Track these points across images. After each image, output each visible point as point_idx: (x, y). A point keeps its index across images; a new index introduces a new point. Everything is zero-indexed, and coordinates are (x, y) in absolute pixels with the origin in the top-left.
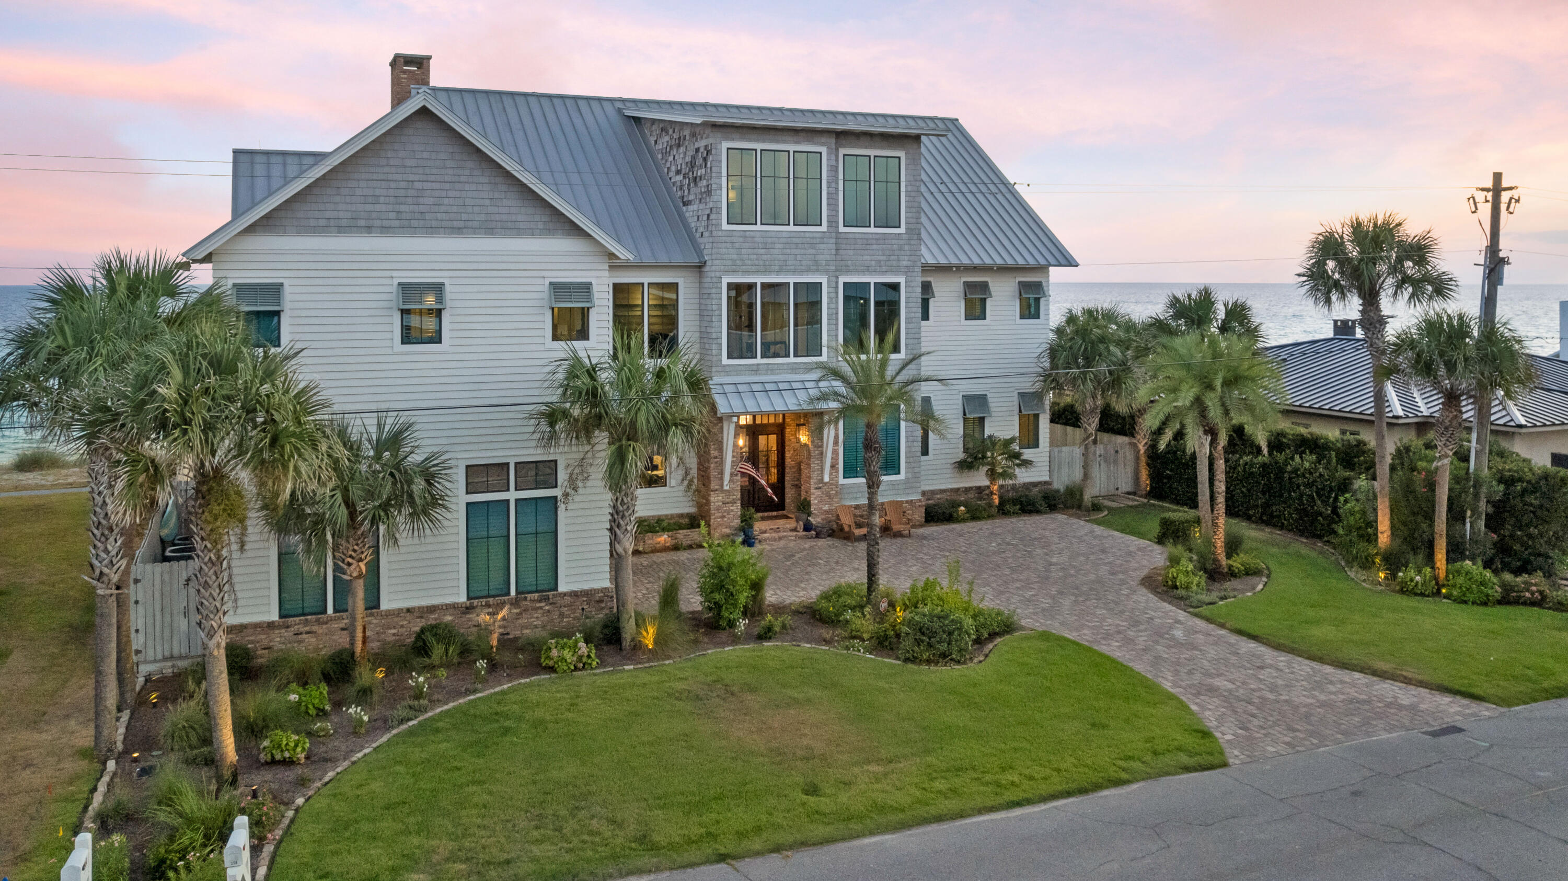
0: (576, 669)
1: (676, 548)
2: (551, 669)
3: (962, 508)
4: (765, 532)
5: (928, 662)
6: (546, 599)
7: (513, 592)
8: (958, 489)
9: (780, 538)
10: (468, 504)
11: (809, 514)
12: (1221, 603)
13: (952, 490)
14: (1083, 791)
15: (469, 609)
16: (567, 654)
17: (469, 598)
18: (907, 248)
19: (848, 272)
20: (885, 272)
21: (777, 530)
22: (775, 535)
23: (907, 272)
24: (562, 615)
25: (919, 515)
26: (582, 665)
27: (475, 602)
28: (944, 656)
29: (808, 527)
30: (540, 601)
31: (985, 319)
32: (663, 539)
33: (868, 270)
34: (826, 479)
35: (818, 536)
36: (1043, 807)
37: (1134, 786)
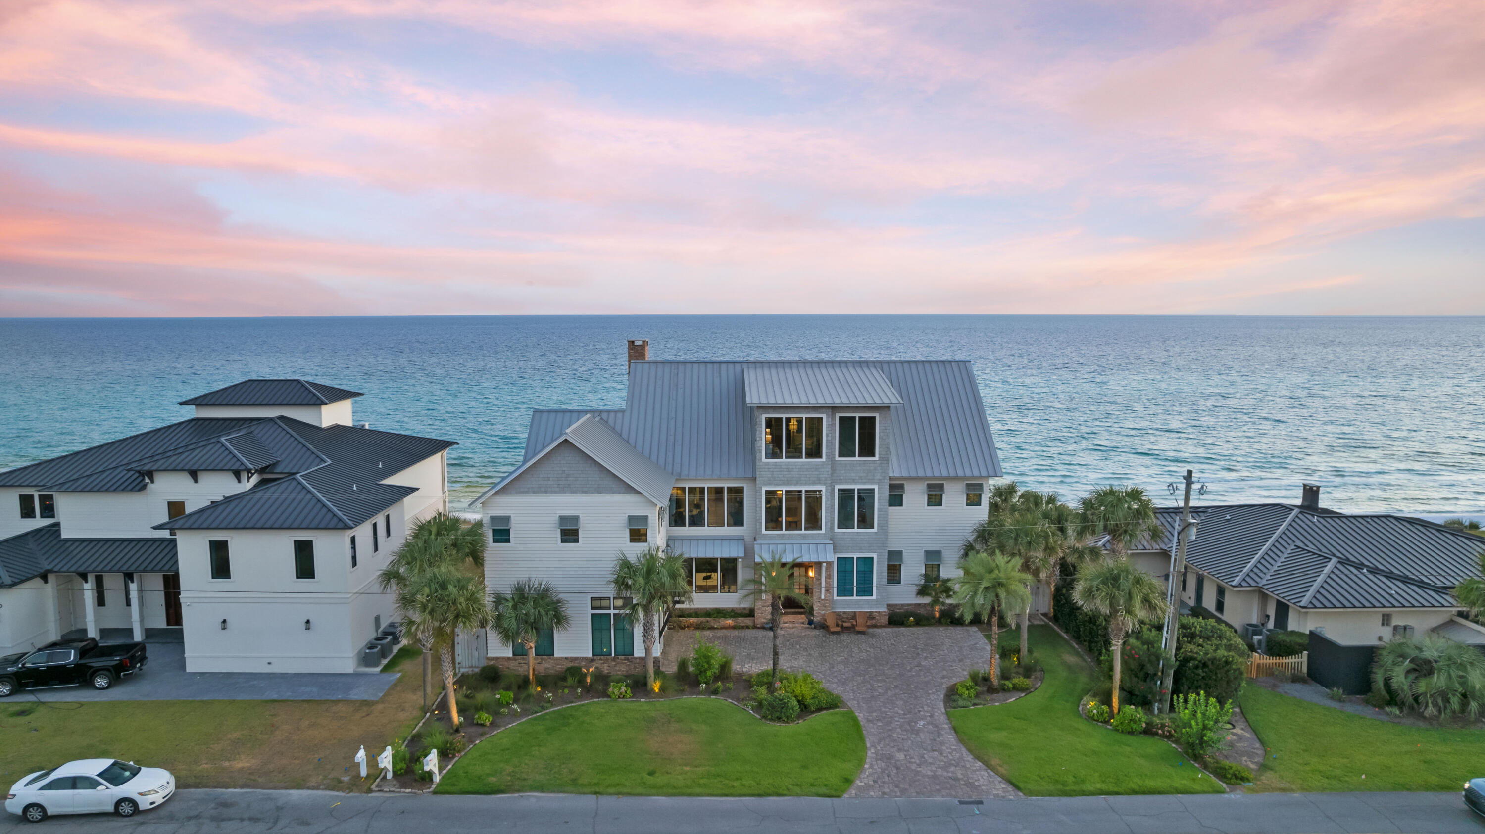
0: (619, 697)
1: (734, 628)
2: (609, 697)
3: (912, 618)
4: (786, 623)
5: (771, 720)
6: (628, 659)
7: (613, 655)
8: (919, 605)
9: (793, 628)
10: (592, 614)
11: (813, 615)
12: (972, 707)
13: (915, 605)
14: (759, 795)
15: (592, 660)
16: (616, 691)
17: (593, 655)
18: (879, 468)
19: (841, 482)
20: (864, 483)
21: (793, 622)
22: (791, 625)
23: (879, 482)
24: (635, 667)
25: (884, 620)
26: (622, 696)
27: (595, 657)
28: (779, 719)
29: (810, 622)
30: (625, 660)
31: (941, 505)
32: (730, 622)
33: (854, 481)
34: (823, 597)
35: (815, 628)
36: (737, 799)
37: (786, 798)
